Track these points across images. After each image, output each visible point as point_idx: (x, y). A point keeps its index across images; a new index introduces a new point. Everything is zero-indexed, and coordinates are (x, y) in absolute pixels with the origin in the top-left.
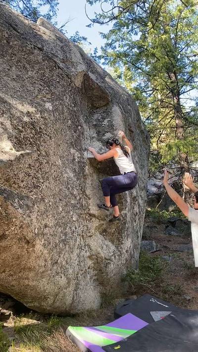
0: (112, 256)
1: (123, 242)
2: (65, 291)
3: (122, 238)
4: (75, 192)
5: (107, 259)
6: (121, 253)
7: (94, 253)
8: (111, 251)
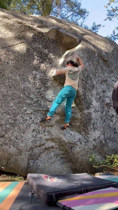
0: (78, 141)
1: (89, 133)
2: (16, 157)
3: (88, 130)
4: (32, 96)
5: (71, 144)
6: (87, 141)
7: (54, 137)
8: (76, 138)
